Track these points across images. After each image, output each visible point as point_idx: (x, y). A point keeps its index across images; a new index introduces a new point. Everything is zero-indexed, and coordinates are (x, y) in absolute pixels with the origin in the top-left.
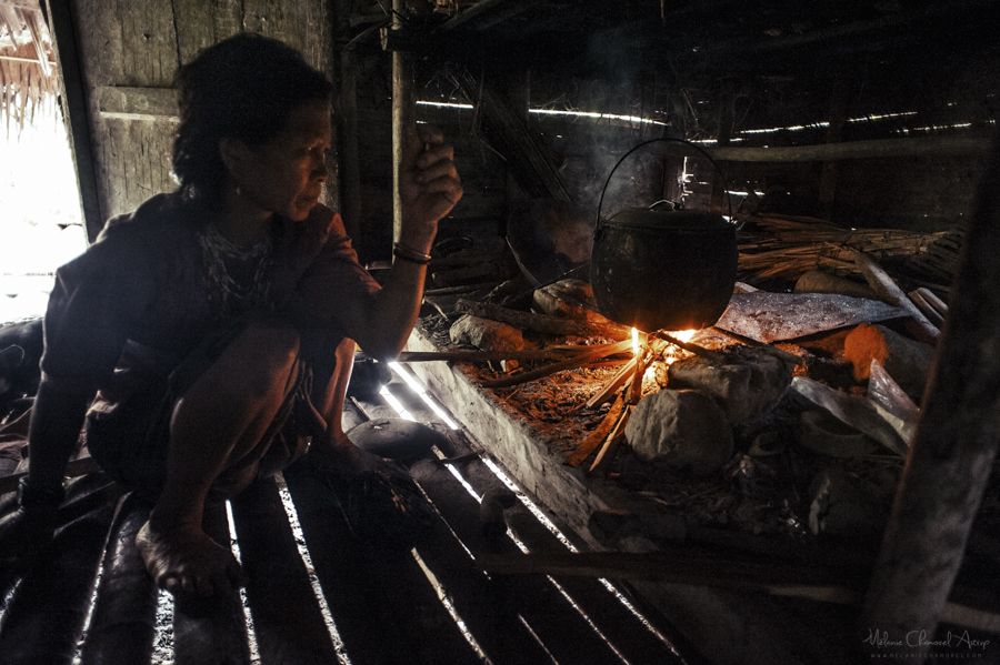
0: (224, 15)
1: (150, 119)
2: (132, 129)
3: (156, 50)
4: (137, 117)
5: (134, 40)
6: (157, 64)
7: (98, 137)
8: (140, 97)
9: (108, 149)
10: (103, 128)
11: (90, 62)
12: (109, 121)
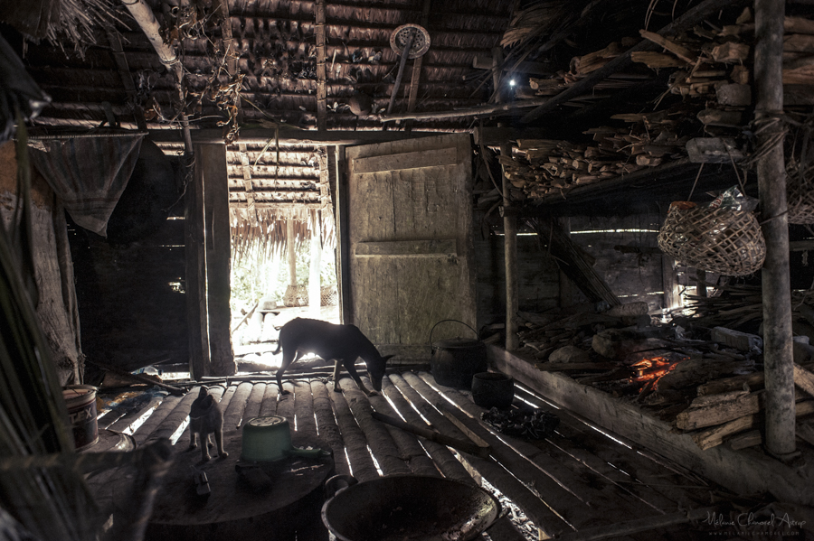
0: (418, 205)
1: (379, 257)
2: (369, 261)
3: (384, 223)
4: (373, 256)
5: (374, 220)
6: (384, 230)
7: (352, 267)
8: (375, 246)
9: (356, 272)
10: (355, 262)
11: (352, 232)
12: (358, 259)
